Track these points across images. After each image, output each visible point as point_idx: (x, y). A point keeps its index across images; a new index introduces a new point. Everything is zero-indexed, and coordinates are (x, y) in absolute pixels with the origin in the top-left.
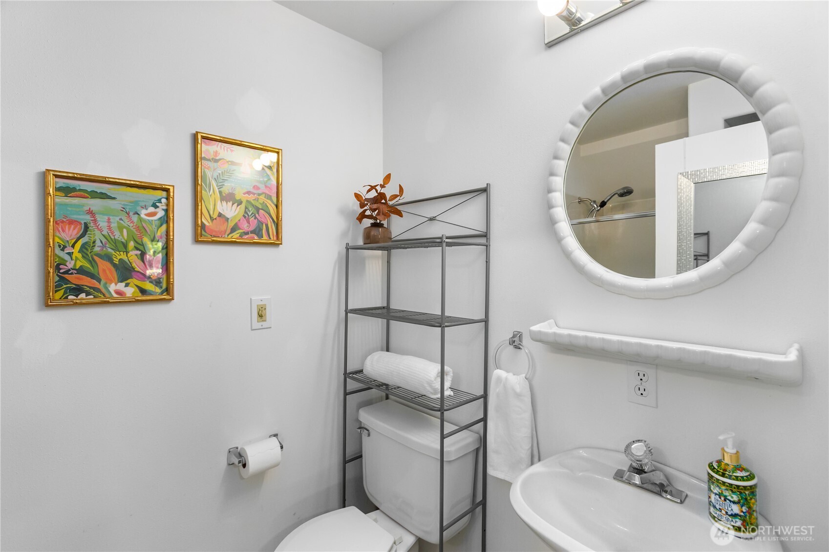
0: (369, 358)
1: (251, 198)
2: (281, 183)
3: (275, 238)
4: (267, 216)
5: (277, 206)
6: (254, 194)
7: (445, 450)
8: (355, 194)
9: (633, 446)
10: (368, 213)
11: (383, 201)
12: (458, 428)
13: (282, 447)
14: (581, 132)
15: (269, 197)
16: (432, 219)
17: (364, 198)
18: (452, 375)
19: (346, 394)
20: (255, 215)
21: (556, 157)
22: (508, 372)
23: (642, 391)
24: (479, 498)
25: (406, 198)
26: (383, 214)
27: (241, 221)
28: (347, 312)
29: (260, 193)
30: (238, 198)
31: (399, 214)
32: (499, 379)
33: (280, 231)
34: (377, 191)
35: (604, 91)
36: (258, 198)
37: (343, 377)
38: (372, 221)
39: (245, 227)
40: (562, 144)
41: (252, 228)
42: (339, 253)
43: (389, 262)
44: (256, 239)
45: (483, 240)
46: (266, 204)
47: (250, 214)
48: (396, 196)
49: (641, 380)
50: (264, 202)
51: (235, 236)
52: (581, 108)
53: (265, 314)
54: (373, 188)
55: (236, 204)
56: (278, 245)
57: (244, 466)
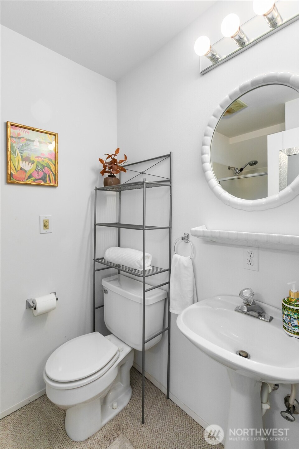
0: (107, 250)
1: (40, 160)
2: (58, 152)
3: (54, 183)
4: (49, 170)
5: (55, 165)
6: (41, 158)
7: (146, 299)
8: (100, 159)
9: (244, 291)
10: (107, 170)
11: (116, 163)
12: (152, 287)
13: (57, 299)
14: (219, 120)
15: (51, 160)
16: (142, 173)
17: (105, 162)
18: (151, 258)
19: (95, 271)
20: (42, 170)
21: (206, 135)
22: (181, 255)
23: (251, 262)
24: (167, 326)
25: (129, 162)
26: (115, 170)
27: (34, 172)
28: (95, 225)
29: (45, 157)
30: (32, 159)
31: (125, 171)
32: (176, 259)
33: (57, 179)
34: (112, 158)
35: (231, 97)
36: (44, 160)
37: (93, 261)
38: (109, 174)
39: (36, 176)
40: (209, 128)
41: (40, 177)
42: (91, 193)
43: (120, 198)
44: (43, 183)
45: (168, 183)
46: (48, 164)
47: (39, 169)
48: (122, 161)
49: (250, 256)
50: (47, 163)
51: (30, 181)
52: (219, 107)
53: (48, 225)
54: (110, 156)
55: (31, 163)
56: (55, 187)
57: (35, 309)
